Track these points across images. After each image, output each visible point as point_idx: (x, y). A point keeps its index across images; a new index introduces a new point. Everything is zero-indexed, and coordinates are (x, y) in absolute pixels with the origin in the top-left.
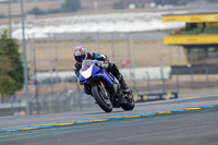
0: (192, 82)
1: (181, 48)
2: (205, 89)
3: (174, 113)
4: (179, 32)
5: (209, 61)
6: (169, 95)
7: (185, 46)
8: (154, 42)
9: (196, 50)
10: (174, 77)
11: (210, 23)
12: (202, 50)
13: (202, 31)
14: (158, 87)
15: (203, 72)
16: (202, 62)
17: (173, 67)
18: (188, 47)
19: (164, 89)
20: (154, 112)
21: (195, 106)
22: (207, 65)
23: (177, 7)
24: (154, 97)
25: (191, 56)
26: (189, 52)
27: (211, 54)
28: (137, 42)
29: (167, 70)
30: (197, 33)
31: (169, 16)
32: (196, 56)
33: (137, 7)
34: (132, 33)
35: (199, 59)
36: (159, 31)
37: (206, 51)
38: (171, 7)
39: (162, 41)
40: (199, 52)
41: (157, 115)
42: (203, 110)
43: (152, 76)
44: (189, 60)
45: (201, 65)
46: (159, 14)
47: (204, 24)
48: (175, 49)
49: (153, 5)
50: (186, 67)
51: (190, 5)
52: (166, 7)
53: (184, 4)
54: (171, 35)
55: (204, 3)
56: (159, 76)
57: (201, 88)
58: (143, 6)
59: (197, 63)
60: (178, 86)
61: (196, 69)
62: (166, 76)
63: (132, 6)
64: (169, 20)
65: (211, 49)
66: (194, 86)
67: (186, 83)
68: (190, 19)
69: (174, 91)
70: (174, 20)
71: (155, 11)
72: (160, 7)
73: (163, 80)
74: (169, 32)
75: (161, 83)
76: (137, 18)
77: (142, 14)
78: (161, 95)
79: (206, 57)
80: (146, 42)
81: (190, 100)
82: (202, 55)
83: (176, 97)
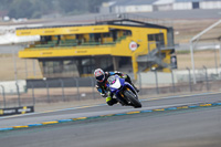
0: (48, 96)
1: (36, 61)
3: (31, 127)
4: (34, 45)
5: (64, 74)
6: (25, 109)
7: (40, 59)
8: (8, 55)
9: (51, 63)
10: (30, 91)
11: (65, 36)
12: (58, 63)
13: (57, 45)
14: (14, 101)
15: (59, 86)
16: (58, 75)
17: (28, 81)
18: (43, 60)
19: (20, 103)
20: (11, 127)
21: (52, 120)
22: (63, 78)
23: (31, 20)
24: (10, 112)
25: (47, 69)
26: (44, 65)
27: (67, 67)
29: (23, 83)
30: (52, 47)
31: (24, 30)
32: (51, 69)
35: (54, 72)
36: (13, 44)
37: (62, 64)
38: (25, 20)
39: (17, 55)
40: (54, 66)
41: (14, 129)
42: (60, 123)
43: (7, 91)
44: (44, 73)
45: (56, 79)
46: (13, 27)
47: (59, 36)
48: (30, 62)
49: (7, 18)
50: (42, 80)
51: (44, 18)
52: (20, 20)
53: (38, 17)
54: (26, 48)
55: (58, 15)
56: (15, 91)
57: (57, 101)
59: (53, 76)
60: (34, 100)
61: (52, 82)
62: (22, 90)
64: (23, 34)
65: (66, 62)
66: (50, 100)
67: (42, 96)
68: (44, 32)
69: (31, 105)
70: (28, 33)
71: (9, 25)
72: (14, 21)
73: (19, 94)
74: (23, 45)
75: (17, 96)
78: (17, 109)
79: (62, 70)
81: (47, 114)
82: (58, 68)
83: (32, 111)
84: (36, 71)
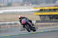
0: (41, 25)
2: (45, 27)
4: (38, 12)
8: (31, 14)
11: (46, 9)
12: (44, 16)
15: (44, 22)
17: (36, 21)
18: (40, 16)
22: (46, 20)
23: (37, 5)
25: (41, 18)
26: (41, 17)
27: (46, 17)
28: (27, 14)
30: (43, 12)
32: (42, 18)
33: (27, 5)
34: (25, 12)
35: (43, 19)
36: (33, 11)
38: (36, 5)
39: (33, 14)
41: (32, 33)
45: (44, 20)
46: (33, 7)
48: (37, 16)
49: (31, 4)
51: (41, 5)
52: (34, 5)
53: (39, 4)
54: (36, 12)
55: (44, 4)
58: (28, 5)
59: (43, 20)
62: (35, 23)
63: (25, 5)
65: (46, 16)
66: (42, 26)
68: (41, 8)
69: (37, 27)
70: (37, 8)
76: (27, 8)
79: (45, 18)
80: (29, 14)
82: (44, 18)
83: (37, 29)
84: (38, 18)
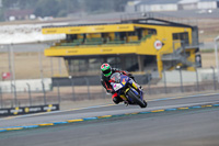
0: (74, 94)
1: (62, 59)
3: (56, 125)
4: (60, 44)
5: (90, 73)
6: (50, 107)
7: (66, 58)
8: (34, 54)
9: (76, 62)
10: (55, 89)
11: (90, 34)
12: (83, 62)
13: (83, 43)
14: (40, 98)
15: (84, 84)
16: (83, 73)
17: (53, 79)
19: (45, 101)
20: (36, 125)
21: (77, 118)
22: (88, 77)
23: (57, 19)
24: (36, 109)
25: (72, 67)
26: (70, 64)
27: (92, 66)
29: (48, 82)
31: (49, 28)
32: (77, 68)
33: (17, 19)
34: (12, 44)
35: (80, 70)
36: (39, 42)
37: (87, 62)
38: (51, 18)
39: (43, 53)
40: (80, 64)
41: (40, 127)
42: (86, 121)
43: (33, 89)
44: (70, 71)
45: (82, 77)
46: (40, 26)
47: (85, 35)
48: (56, 60)
49: (33, 17)
50: (67, 78)
51: (69, 17)
52: (46, 19)
53: (64, 15)
54: (52, 46)
55: (84, 14)
56: (41, 89)
57: (83, 99)
58: (23, 19)
59: (78, 74)
60: (59, 98)
61: (77, 80)
62: (47, 88)
63: (12, 18)
64: (48, 32)
65: (91, 61)
66: (75, 98)
67: (68, 94)
68: (70, 31)
69: (56, 103)
70: (54, 32)
71: (35, 23)
72: (40, 19)
73: (44, 92)
74: (48, 43)
75: (42, 94)
76: (17, 30)
77: (22, 26)
78: (42, 107)
79: (87, 69)
80: (27, 54)
81: (72, 112)
82: (83, 66)
83: (58, 109)
84: (62, 70)
